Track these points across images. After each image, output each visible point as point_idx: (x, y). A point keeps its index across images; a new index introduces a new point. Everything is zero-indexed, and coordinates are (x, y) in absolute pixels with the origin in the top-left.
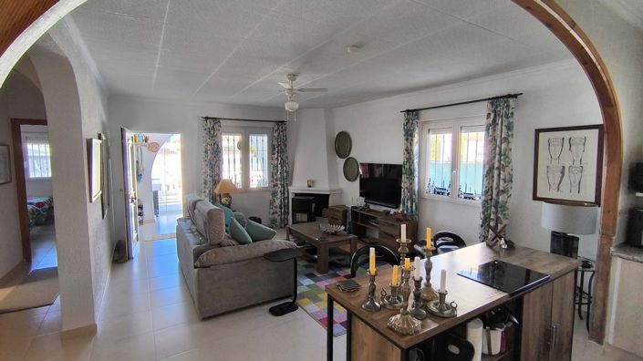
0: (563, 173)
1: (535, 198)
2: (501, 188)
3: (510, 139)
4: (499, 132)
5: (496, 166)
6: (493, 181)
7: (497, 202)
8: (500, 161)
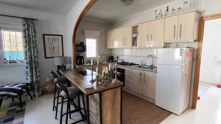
0: (53, 48)
1: (46, 57)
2: (36, 55)
3: (36, 36)
4: (31, 33)
5: (32, 47)
6: (32, 53)
7: (35, 61)
8: (33, 45)
